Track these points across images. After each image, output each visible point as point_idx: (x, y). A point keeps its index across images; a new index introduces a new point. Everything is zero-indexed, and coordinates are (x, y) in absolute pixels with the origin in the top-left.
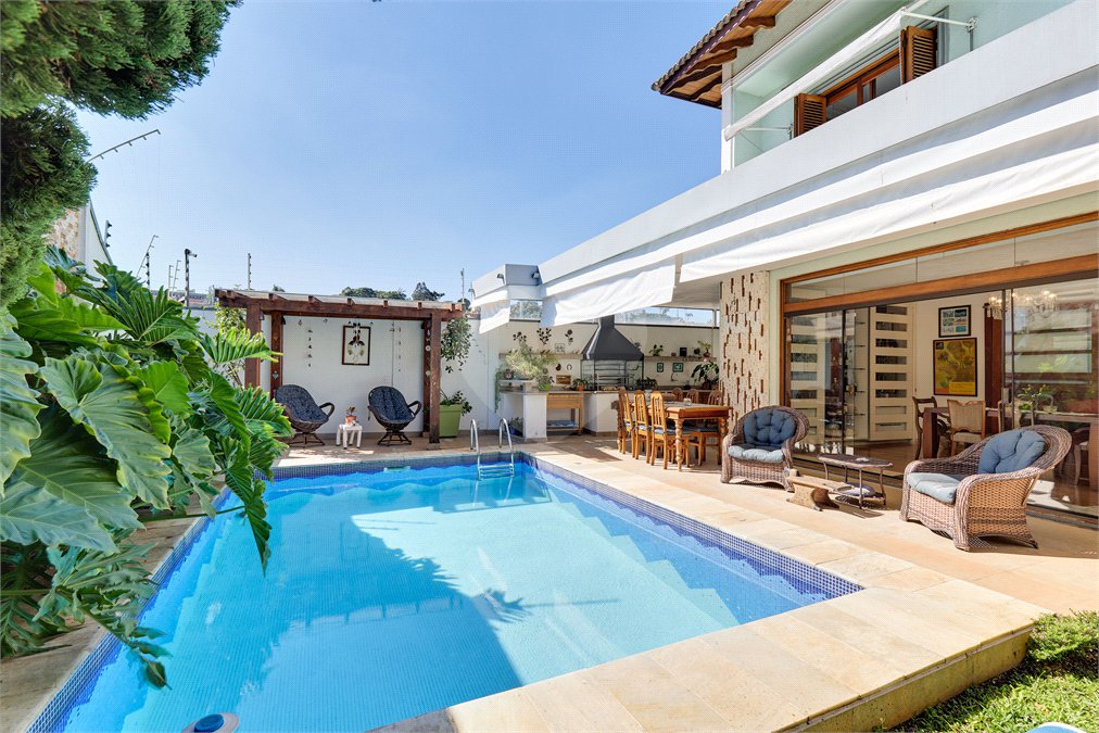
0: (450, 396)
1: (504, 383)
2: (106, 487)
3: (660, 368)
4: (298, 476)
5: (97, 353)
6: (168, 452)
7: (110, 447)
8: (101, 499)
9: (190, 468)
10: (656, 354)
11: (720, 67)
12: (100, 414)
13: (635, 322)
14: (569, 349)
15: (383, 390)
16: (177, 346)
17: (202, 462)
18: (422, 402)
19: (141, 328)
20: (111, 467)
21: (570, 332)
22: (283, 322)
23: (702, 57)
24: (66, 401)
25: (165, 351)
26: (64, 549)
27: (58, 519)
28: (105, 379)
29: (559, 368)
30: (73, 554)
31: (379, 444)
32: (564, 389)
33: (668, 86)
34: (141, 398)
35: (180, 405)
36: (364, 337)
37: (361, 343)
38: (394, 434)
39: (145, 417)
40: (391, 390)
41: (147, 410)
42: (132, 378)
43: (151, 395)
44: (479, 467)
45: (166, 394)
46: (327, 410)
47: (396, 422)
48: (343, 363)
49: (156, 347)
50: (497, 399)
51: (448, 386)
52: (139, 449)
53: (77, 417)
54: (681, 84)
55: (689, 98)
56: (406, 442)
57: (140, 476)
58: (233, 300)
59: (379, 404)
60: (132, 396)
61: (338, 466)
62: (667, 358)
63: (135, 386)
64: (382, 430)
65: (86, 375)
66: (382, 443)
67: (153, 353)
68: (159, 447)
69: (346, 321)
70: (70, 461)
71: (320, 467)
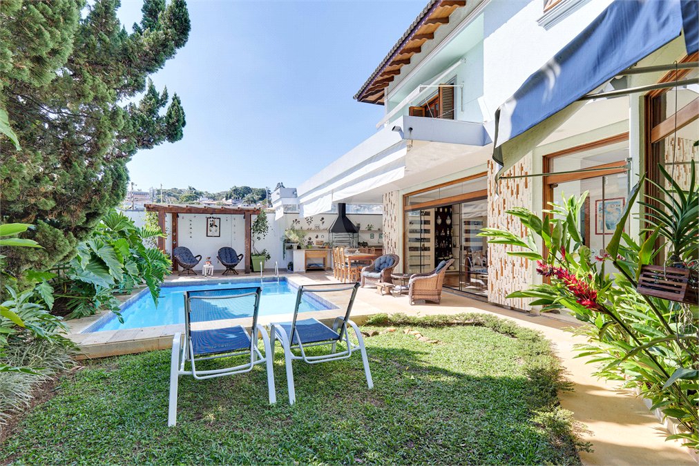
0: (260, 251)
1: (287, 245)
2: (106, 274)
3: (372, 236)
4: (180, 286)
5: (102, 236)
6: (123, 266)
7: (107, 263)
8: (105, 277)
9: (130, 273)
10: (369, 230)
11: (383, 89)
12: (104, 254)
13: (359, 213)
14: (322, 227)
15: (225, 248)
16: (127, 231)
17: (134, 271)
18: (244, 254)
19: (114, 226)
20: (107, 269)
21: (323, 219)
22: (178, 216)
23: (369, 87)
24: (95, 250)
25: (122, 233)
26: (98, 286)
27: (96, 279)
28: (105, 244)
29: (317, 237)
30: (100, 288)
31: (223, 274)
32: (319, 247)
33: (362, 97)
34: (114, 250)
35: (127, 253)
36: (217, 222)
37: (216, 226)
38: (230, 269)
39: (116, 255)
40: (229, 248)
41: (117, 254)
42: (112, 244)
43: (118, 249)
44: (262, 283)
45: (122, 249)
46: (198, 259)
47: (230, 264)
48: (207, 236)
49: (119, 232)
50: (284, 253)
51: (258, 246)
52: (115, 265)
53: (98, 254)
54: (366, 96)
55: (373, 102)
56: (236, 273)
57: (115, 272)
58: (153, 208)
59: (223, 256)
60: (112, 249)
61: (197, 282)
62: (375, 231)
63: (113, 246)
64: (225, 268)
65: (100, 243)
66: (224, 274)
67: (118, 235)
68: (120, 264)
69: (209, 216)
70: (96, 267)
71: (189, 282)
